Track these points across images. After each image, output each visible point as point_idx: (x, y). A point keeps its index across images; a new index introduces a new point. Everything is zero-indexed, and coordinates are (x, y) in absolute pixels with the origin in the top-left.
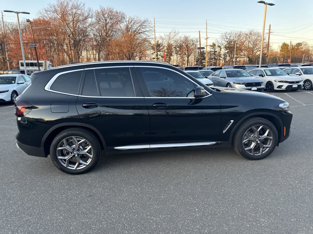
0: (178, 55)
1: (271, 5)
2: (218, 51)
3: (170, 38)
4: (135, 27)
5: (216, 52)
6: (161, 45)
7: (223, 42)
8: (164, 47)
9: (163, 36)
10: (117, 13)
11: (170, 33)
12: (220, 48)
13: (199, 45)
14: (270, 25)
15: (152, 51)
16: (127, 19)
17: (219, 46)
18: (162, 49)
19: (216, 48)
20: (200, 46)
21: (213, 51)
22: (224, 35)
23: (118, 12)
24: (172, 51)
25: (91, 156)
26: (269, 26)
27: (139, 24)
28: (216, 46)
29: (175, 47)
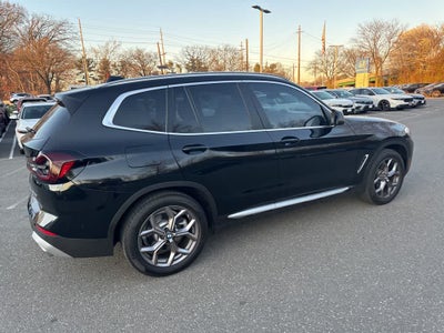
1: (267, 12)
3: (107, 51)
4: (45, 31)
6: (90, 61)
8: (96, 64)
9: (97, 48)
10: (8, 5)
11: (107, 44)
13: (159, 62)
14: (247, 40)
15: (76, 71)
16: (30, 18)
17: (178, 66)
18: (93, 67)
19: (174, 68)
20: (161, 64)
22: (185, 50)
23: (11, 4)
25: (196, 236)
27: (52, 27)
28: (174, 66)
29: (114, 66)
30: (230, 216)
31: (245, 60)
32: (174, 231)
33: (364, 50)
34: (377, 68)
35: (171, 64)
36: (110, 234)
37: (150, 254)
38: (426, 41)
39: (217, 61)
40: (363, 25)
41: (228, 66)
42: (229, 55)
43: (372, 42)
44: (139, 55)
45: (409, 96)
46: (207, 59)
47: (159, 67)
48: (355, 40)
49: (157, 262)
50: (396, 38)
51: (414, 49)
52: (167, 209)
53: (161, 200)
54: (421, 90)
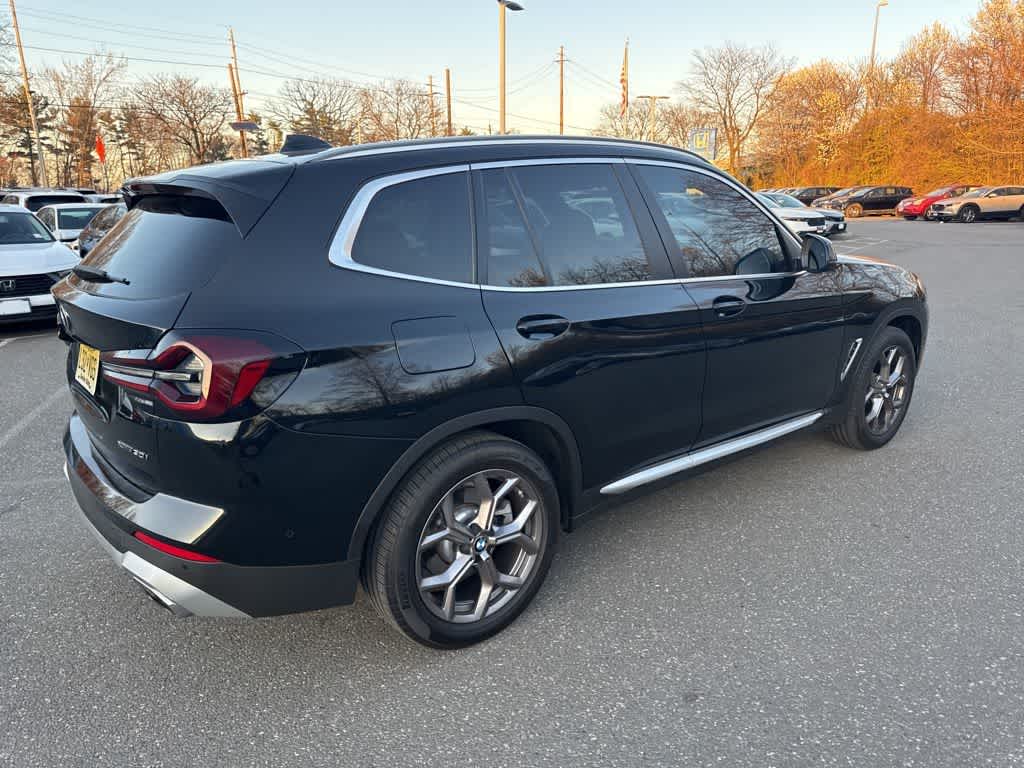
0: (121, 145)
1: (515, 7)
2: (271, 142)
3: (90, 81)
5: (265, 143)
6: (42, 102)
7: (292, 109)
8: (55, 112)
9: (60, 69)
11: (89, 61)
12: (277, 133)
13: (236, 115)
14: (448, 71)
17: (273, 125)
18: (48, 119)
19: (264, 130)
20: (239, 117)
21: (255, 139)
22: (292, 86)
24: (93, 128)
26: (445, 73)
28: (264, 125)
29: (106, 117)
30: (605, 489)
31: (444, 118)
32: (492, 533)
33: (704, 109)
34: (733, 151)
35: (257, 119)
36: (355, 547)
37: (439, 593)
38: (831, 97)
39: (378, 118)
40: (704, 54)
41: (404, 131)
42: (408, 106)
43: (722, 94)
44: (182, 94)
45: (813, 213)
46: (348, 113)
47: (235, 126)
48: (687, 87)
49: (453, 613)
50: (770, 88)
51: (805, 112)
52: (481, 478)
53: (470, 456)
54: (825, 200)
